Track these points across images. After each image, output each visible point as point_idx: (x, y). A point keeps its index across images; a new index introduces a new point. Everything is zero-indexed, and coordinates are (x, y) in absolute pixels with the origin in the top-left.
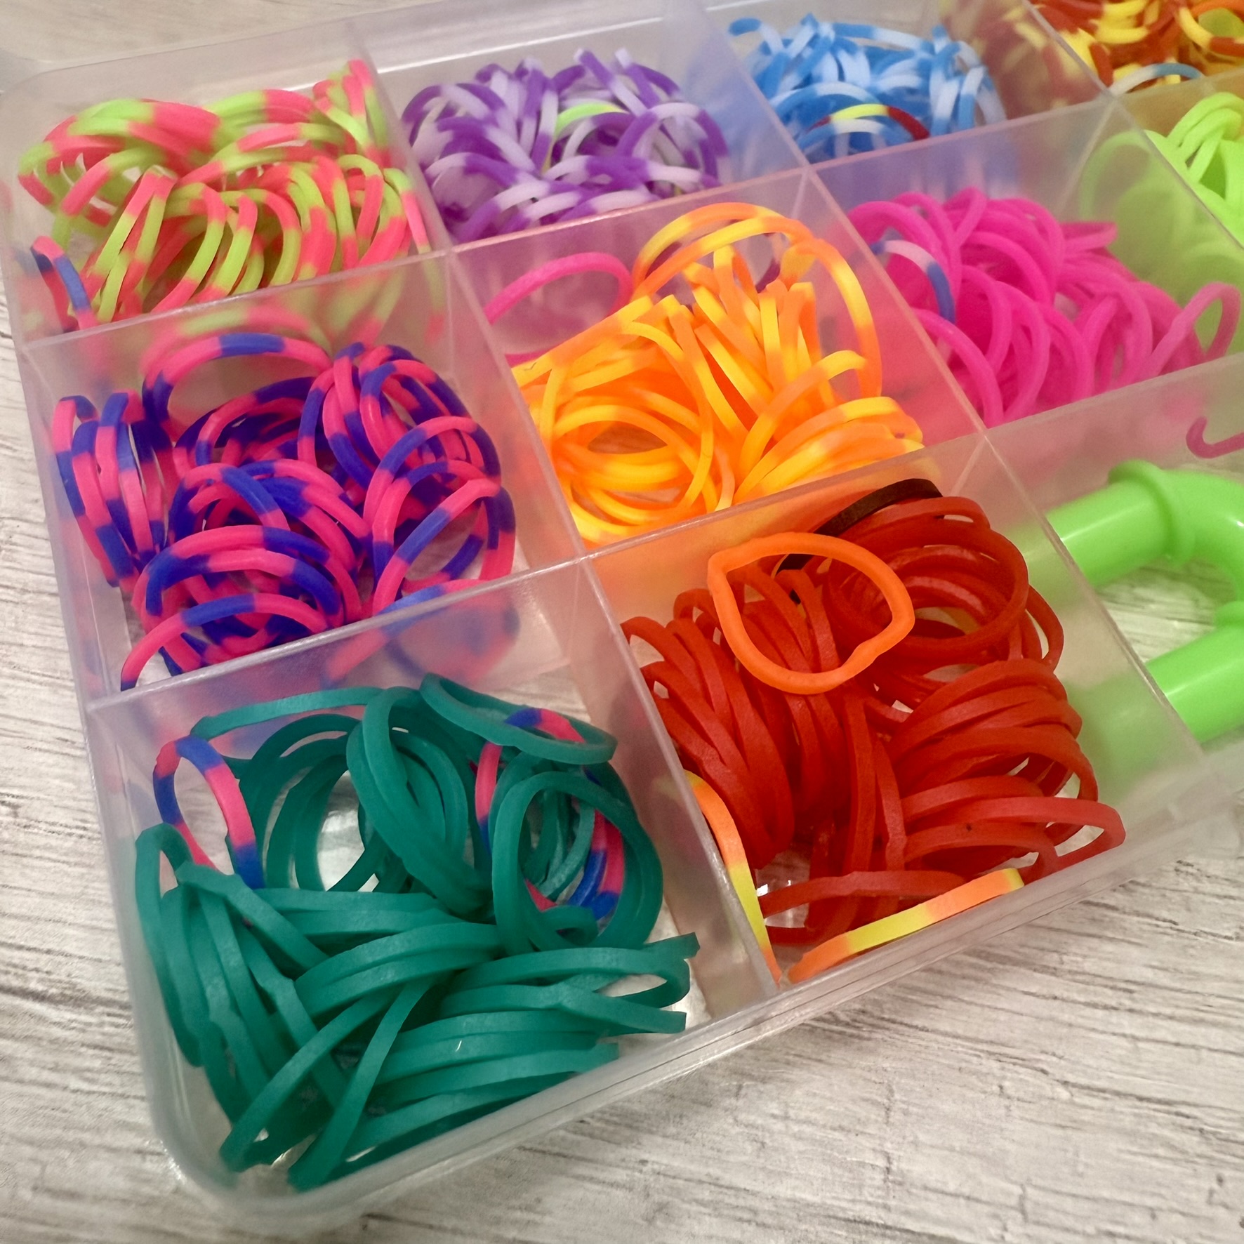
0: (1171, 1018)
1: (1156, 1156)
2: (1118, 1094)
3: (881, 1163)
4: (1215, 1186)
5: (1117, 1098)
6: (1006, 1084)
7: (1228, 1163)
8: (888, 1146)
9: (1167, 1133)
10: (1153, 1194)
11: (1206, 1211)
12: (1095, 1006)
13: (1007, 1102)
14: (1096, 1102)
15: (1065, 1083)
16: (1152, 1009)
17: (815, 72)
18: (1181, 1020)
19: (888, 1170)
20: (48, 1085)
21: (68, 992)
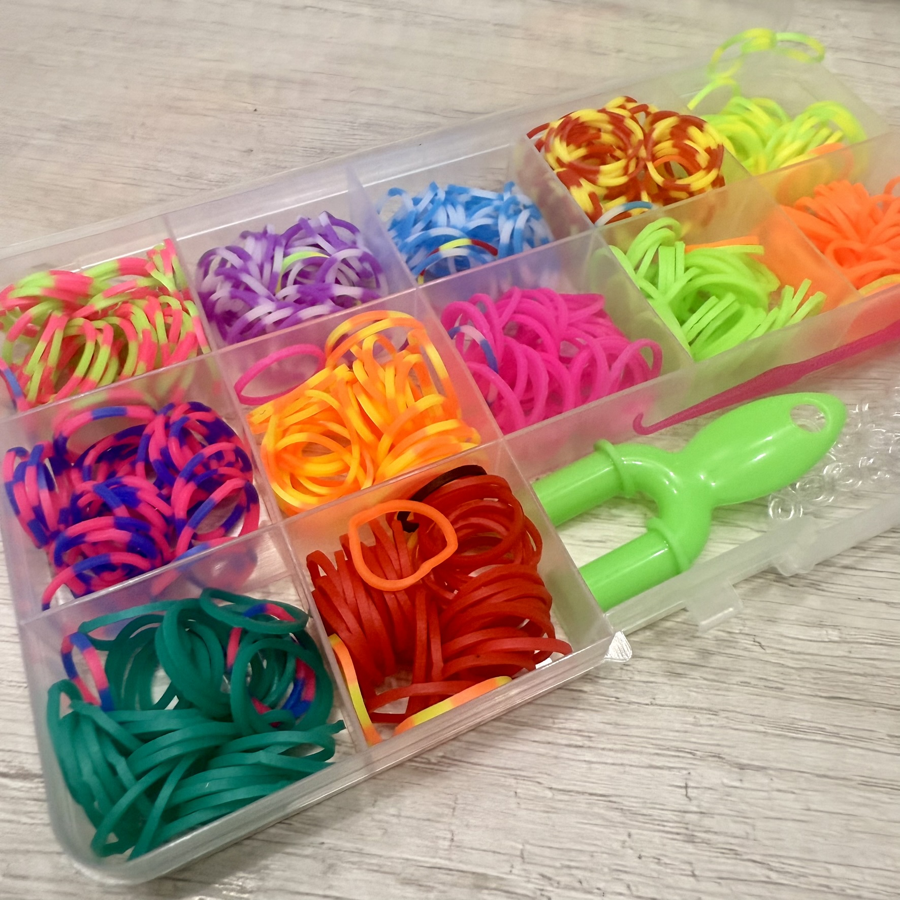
0: (611, 750)
2: (579, 792)
3: (449, 836)
4: (626, 838)
5: (578, 795)
6: (518, 791)
7: (634, 825)
8: (453, 828)
9: (602, 811)
10: (593, 845)
11: (621, 851)
13: (518, 800)
14: (565, 797)
15: (551, 788)
16: (603, 746)
17: (434, 219)
18: (616, 751)
19: (452, 840)
20: (10, 821)
21: (20, 772)
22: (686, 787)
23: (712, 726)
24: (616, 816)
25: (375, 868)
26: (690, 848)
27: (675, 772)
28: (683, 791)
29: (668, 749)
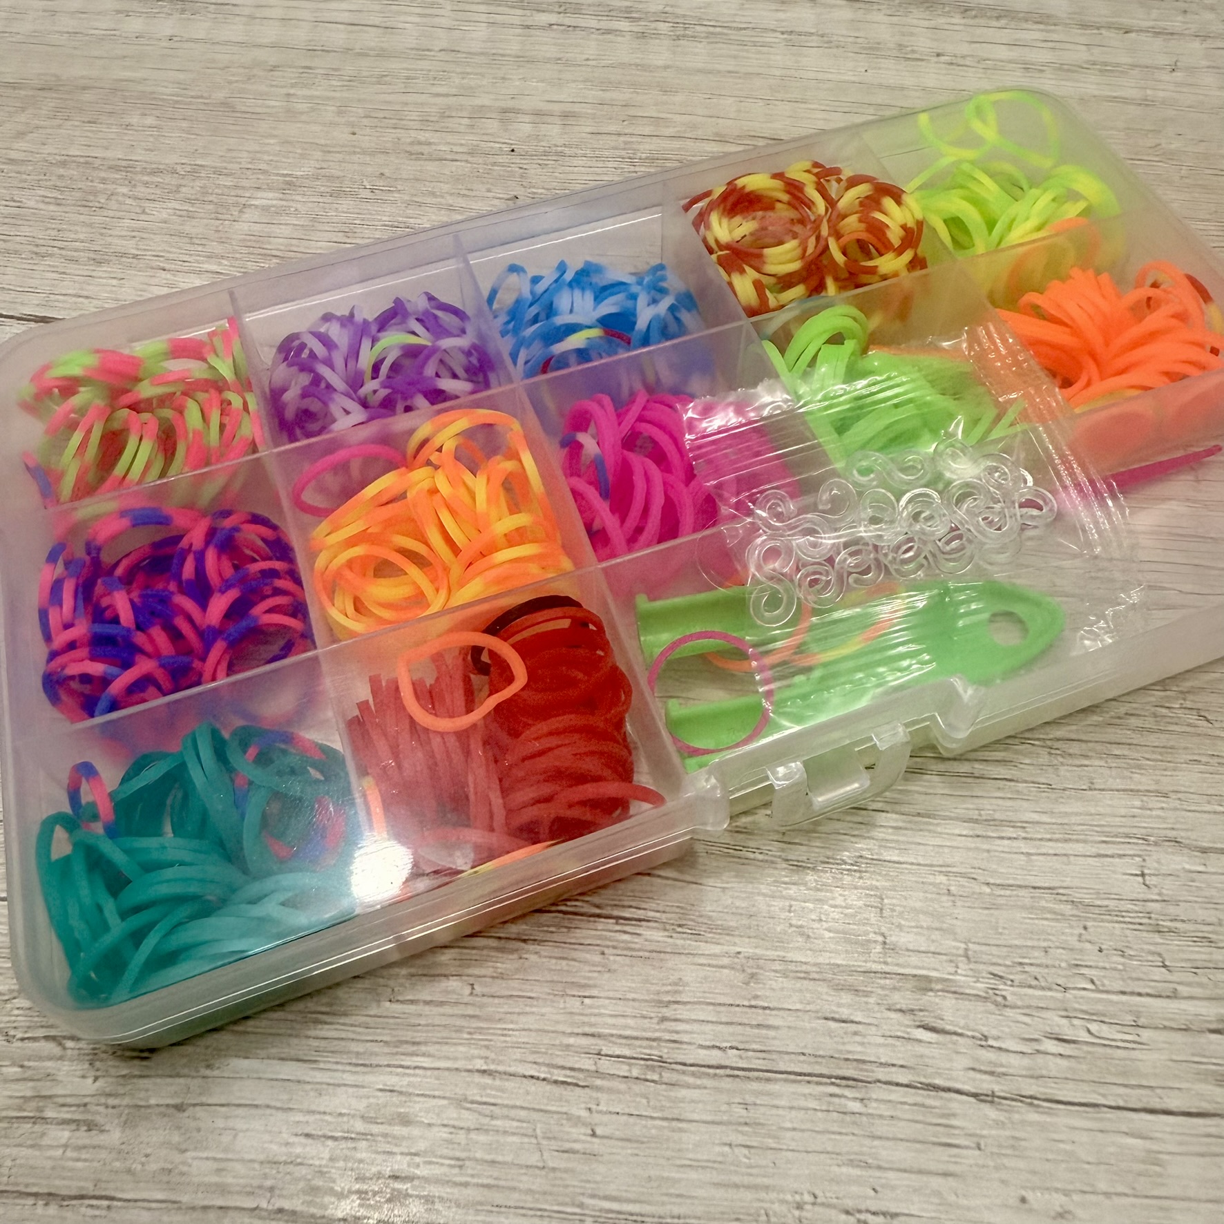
0: (1050, 840)
1: (1046, 919)
2: (1020, 886)
3: (880, 939)
4: (1083, 932)
5: (1020, 889)
6: (952, 888)
7: (1089, 918)
8: (883, 929)
10: (1045, 940)
11: (1078, 945)
12: (1002, 838)
13: (953, 898)
14: (1008, 893)
15: (988, 884)
16: (1039, 836)
18: (1057, 840)
19: (885, 943)
22: (1143, 875)
23: (1162, 808)
24: (1067, 909)
25: (802, 975)
26: (1157, 938)
27: (1127, 860)
28: (1140, 879)
29: (1116, 836)
